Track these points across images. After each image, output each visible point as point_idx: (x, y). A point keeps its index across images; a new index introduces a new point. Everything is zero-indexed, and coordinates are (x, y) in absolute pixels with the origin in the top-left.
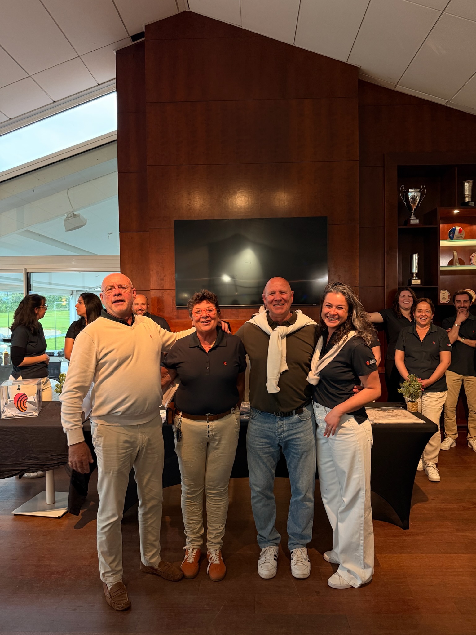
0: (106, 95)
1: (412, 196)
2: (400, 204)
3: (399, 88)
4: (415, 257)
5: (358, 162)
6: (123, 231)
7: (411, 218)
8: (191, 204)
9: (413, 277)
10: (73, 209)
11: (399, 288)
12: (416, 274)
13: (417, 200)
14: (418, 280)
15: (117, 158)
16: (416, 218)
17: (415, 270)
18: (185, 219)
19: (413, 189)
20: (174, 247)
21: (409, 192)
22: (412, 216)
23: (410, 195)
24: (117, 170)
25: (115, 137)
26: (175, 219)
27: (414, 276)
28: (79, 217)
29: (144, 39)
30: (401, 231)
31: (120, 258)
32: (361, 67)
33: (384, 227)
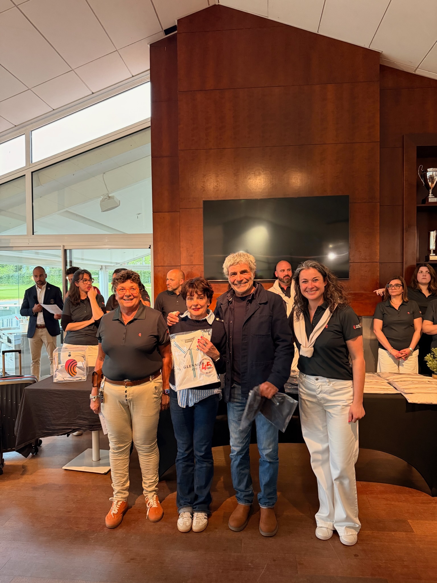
0: (140, 85)
1: (431, 175)
2: (419, 184)
3: (419, 72)
4: (433, 234)
5: (379, 143)
6: (155, 211)
7: (429, 197)
8: (219, 186)
10: (108, 191)
11: (417, 264)
12: (434, 251)
13: (435, 180)
14: (436, 256)
15: (150, 143)
16: (434, 197)
17: (432, 246)
18: (213, 199)
19: (432, 169)
20: (202, 225)
21: (427, 171)
22: (430, 195)
23: (429, 174)
24: (151, 154)
25: (149, 124)
26: (204, 199)
27: (431, 252)
28: (113, 199)
29: (176, 32)
30: (420, 210)
31: (153, 237)
32: (382, 53)
33: (403, 205)
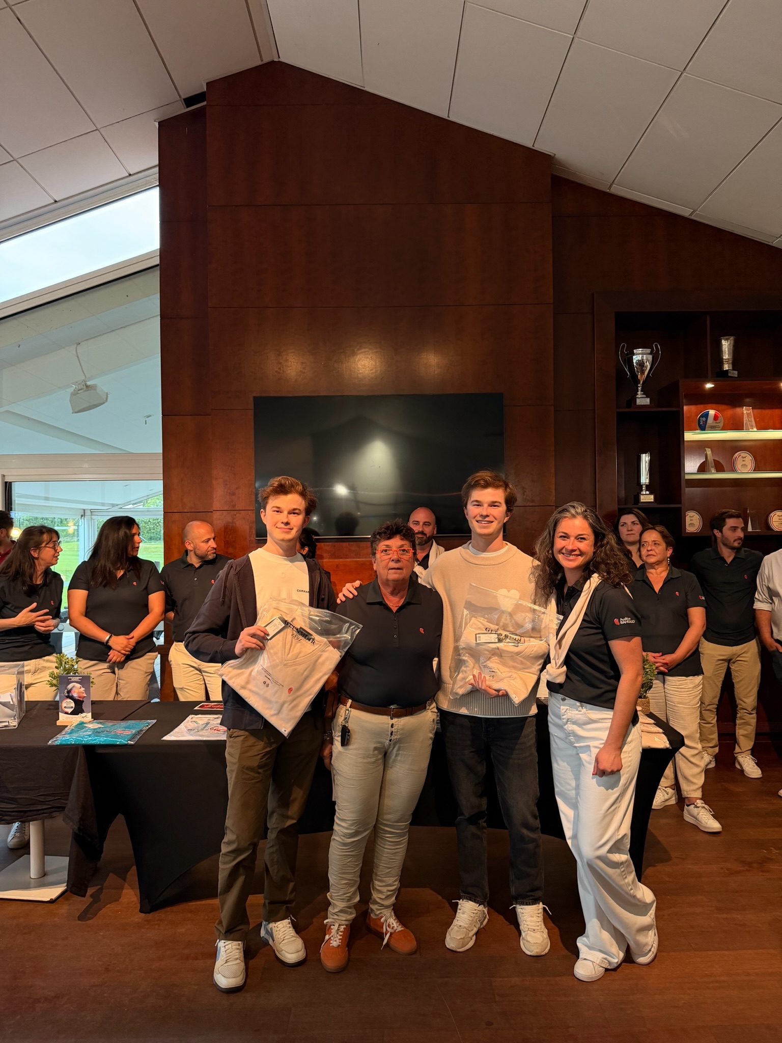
0: (142, 191)
1: (639, 360)
2: (620, 374)
3: (617, 190)
4: (645, 459)
5: (552, 305)
6: (168, 413)
7: (637, 396)
8: (282, 371)
9: (642, 490)
10: (85, 376)
11: (620, 509)
12: (647, 486)
13: (646, 367)
14: (650, 496)
15: (159, 294)
16: (645, 396)
17: (645, 479)
18: (272, 394)
19: (641, 349)
20: (252, 440)
21: (634, 354)
22: (639, 393)
23: (636, 358)
24: (159, 314)
25: (157, 261)
26: (255, 395)
27: (644, 488)
28: (95, 390)
29: (205, 103)
30: (622, 418)
31: (162, 458)
32: (556, 156)
33: (594, 410)
